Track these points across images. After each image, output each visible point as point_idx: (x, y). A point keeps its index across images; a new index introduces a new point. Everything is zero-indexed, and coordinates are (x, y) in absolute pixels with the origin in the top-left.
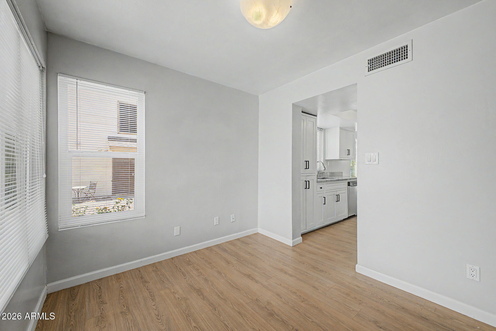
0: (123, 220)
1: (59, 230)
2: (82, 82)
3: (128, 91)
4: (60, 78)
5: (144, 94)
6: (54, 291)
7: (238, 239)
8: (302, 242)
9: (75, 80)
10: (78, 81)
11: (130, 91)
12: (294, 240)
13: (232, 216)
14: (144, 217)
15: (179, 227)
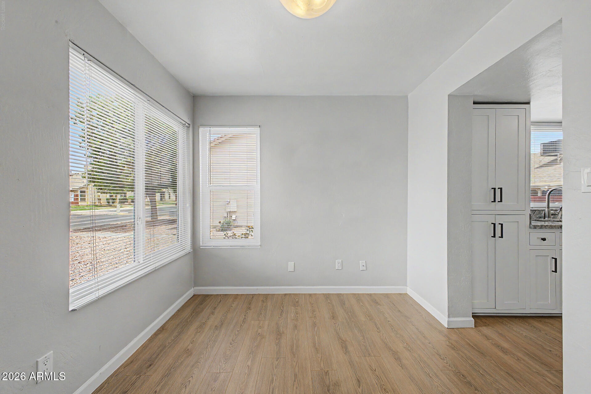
0: (241, 247)
1: (201, 248)
2: (214, 129)
3: (245, 128)
4: (201, 130)
5: (259, 129)
6: (197, 294)
7: (370, 295)
8: (473, 326)
9: (209, 129)
10: (211, 129)
11: (248, 128)
12: (452, 319)
13: (361, 262)
14: (260, 247)
15: (294, 263)
